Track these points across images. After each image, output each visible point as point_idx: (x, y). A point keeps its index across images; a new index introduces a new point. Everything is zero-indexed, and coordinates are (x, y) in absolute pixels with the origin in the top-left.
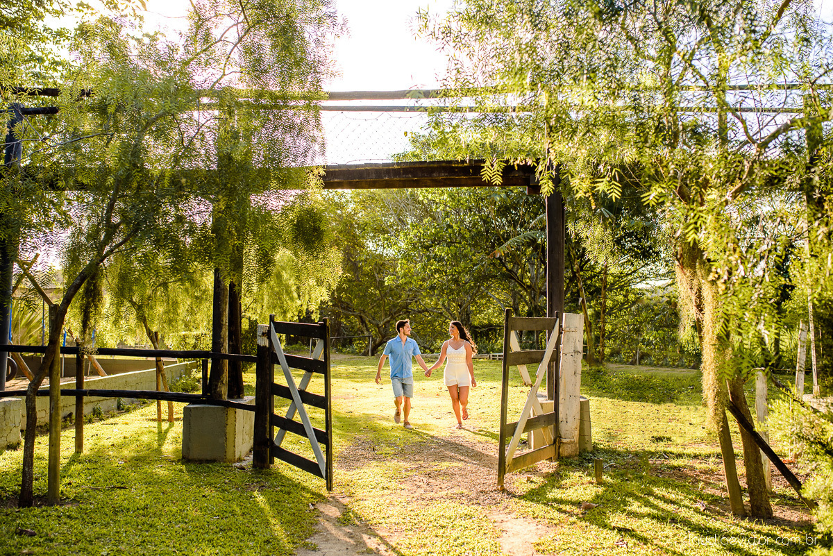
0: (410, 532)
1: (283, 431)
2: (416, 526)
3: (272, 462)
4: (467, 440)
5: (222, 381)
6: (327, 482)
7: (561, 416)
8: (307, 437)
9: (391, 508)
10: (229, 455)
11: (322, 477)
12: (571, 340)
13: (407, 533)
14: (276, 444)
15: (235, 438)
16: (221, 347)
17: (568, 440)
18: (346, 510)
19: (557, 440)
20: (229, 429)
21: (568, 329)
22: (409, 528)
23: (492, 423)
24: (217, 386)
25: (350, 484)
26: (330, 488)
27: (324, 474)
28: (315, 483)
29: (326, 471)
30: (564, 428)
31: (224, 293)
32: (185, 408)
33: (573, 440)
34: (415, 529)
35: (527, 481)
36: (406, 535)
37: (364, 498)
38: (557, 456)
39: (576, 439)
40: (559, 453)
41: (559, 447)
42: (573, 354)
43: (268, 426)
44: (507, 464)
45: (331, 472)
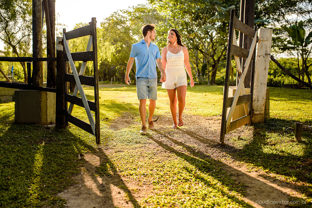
0: (158, 186)
1: (72, 104)
2: (162, 179)
3: (67, 125)
4: (186, 114)
5: (39, 76)
6: (96, 138)
7: (254, 97)
8: (84, 107)
9: (141, 159)
10: (43, 120)
11: (93, 134)
12: (264, 46)
13: (155, 187)
14: (69, 113)
15: (47, 110)
16: (37, 55)
17: (258, 112)
18: (105, 160)
19: (251, 112)
20: (42, 104)
21: (262, 39)
22: (156, 181)
23: (197, 107)
24: (36, 78)
25: (114, 139)
26: (98, 142)
27: (94, 132)
28: (89, 138)
29: (96, 130)
30: (255, 104)
31: (38, 21)
32: (15, 92)
33: (261, 112)
34: (162, 182)
35: (238, 139)
36: (154, 189)
37: (122, 150)
38: (251, 123)
39: (263, 112)
40: (252, 120)
41: (252, 116)
42: (264, 56)
43: (64, 102)
44: (227, 126)
45: (99, 131)
